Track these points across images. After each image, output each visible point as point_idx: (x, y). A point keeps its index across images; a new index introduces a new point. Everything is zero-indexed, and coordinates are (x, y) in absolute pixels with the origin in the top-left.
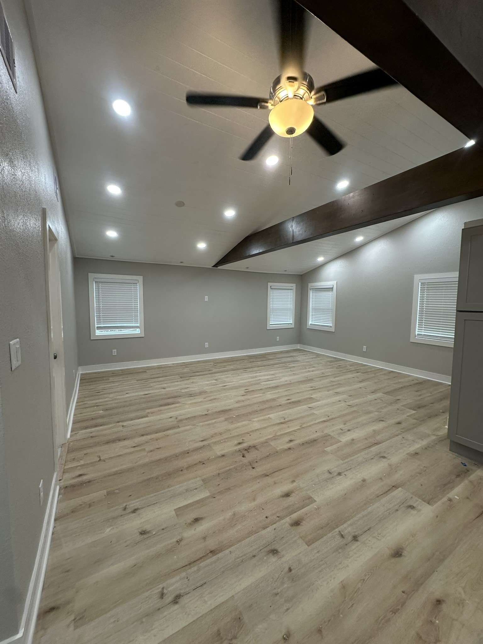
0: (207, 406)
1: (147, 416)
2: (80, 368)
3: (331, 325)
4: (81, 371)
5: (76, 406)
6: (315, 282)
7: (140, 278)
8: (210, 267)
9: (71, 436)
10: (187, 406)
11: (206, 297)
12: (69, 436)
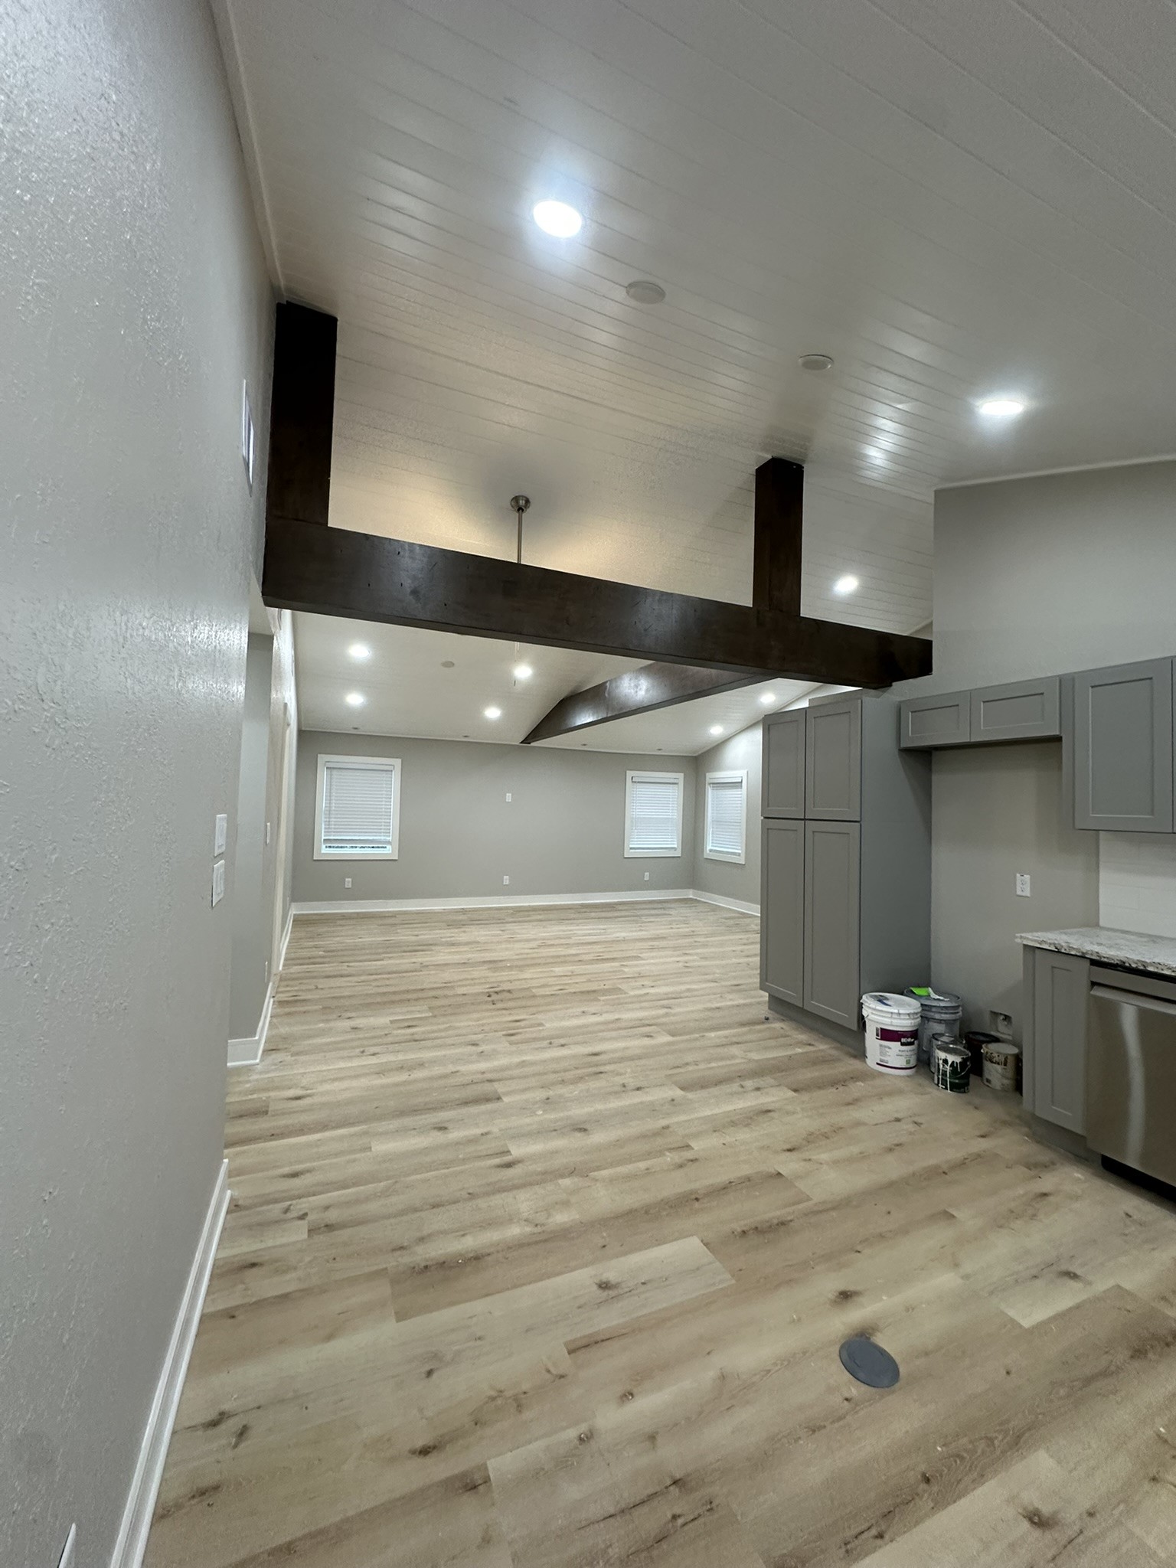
0: (470, 956)
1: (382, 960)
2: (293, 904)
3: (740, 851)
4: (295, 910)
5: (288, 946)
6: (715, 771)
7: (397, 763)
8: (517, 743)
9: (283, 970)
10: (442, 954)
11: (509, 795)
12: (281, 968)
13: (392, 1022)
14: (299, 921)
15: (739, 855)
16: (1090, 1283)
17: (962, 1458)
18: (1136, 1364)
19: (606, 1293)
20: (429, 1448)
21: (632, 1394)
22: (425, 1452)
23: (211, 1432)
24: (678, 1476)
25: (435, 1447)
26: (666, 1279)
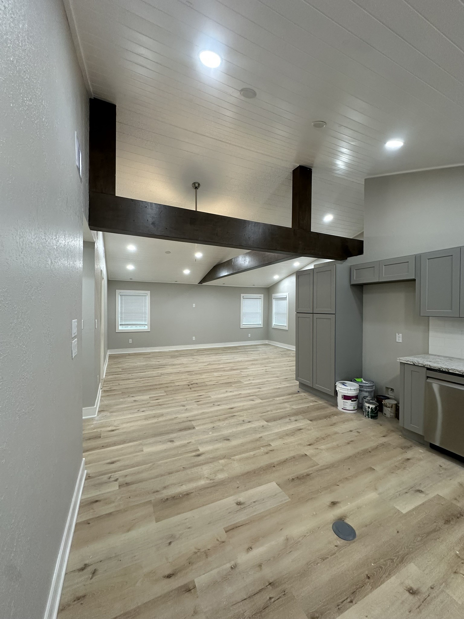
1: (145, 372)
2: (108, 350)
3: (286, 325)
4: (109, 353)
5: (107, 368)
6: (277, 293)
7: (148, 292)
8: (197, 284)
9: (105, 377)
11: (194, 304)
12: (104, 377)
13: (150, 398)
14: (111, 357)
15: (286, 326)
16: (427, 494)
17: (381, 568)
18: (447, 526)
19: (239, 507)
20: (171, 575)
21: (251, 548)
22: (169, 576)
23: (81, 573)
24: (271, 581)
25: (173, 574)
26: (263, 500)
